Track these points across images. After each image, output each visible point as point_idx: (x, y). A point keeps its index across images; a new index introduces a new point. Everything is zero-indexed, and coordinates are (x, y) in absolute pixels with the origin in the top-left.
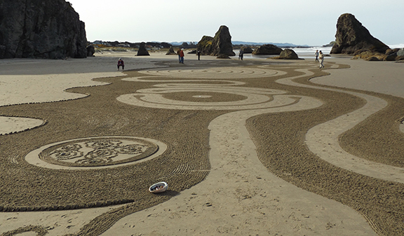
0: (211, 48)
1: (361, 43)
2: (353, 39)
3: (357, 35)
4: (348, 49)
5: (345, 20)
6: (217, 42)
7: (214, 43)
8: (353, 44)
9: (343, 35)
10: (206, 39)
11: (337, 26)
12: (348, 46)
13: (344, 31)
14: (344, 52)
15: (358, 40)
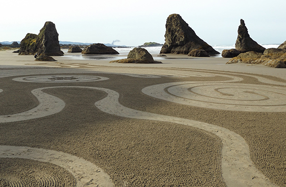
0: (36, 46)
1: (190, 43)
2: (182, 39)
3: (185, 35)
4: (177, 49)
5: (173, 20)
6: (42, 39)
7: (39, 41)
8: (182, 44)
9: (172, 35)
10: (30, 36)
11: (167, 26)
12: (177, 46)
13: (173, 31)
14: (173, 52)
15: (186, 40)
